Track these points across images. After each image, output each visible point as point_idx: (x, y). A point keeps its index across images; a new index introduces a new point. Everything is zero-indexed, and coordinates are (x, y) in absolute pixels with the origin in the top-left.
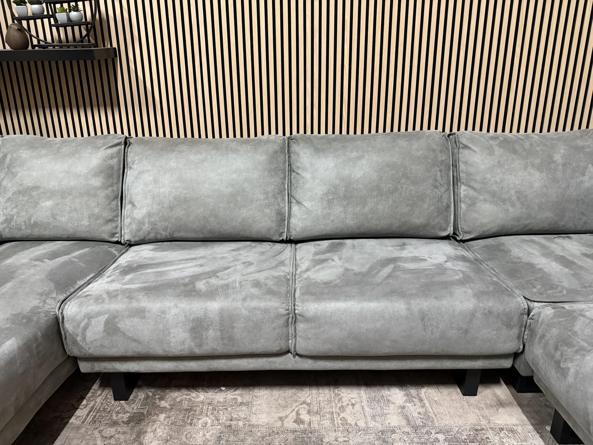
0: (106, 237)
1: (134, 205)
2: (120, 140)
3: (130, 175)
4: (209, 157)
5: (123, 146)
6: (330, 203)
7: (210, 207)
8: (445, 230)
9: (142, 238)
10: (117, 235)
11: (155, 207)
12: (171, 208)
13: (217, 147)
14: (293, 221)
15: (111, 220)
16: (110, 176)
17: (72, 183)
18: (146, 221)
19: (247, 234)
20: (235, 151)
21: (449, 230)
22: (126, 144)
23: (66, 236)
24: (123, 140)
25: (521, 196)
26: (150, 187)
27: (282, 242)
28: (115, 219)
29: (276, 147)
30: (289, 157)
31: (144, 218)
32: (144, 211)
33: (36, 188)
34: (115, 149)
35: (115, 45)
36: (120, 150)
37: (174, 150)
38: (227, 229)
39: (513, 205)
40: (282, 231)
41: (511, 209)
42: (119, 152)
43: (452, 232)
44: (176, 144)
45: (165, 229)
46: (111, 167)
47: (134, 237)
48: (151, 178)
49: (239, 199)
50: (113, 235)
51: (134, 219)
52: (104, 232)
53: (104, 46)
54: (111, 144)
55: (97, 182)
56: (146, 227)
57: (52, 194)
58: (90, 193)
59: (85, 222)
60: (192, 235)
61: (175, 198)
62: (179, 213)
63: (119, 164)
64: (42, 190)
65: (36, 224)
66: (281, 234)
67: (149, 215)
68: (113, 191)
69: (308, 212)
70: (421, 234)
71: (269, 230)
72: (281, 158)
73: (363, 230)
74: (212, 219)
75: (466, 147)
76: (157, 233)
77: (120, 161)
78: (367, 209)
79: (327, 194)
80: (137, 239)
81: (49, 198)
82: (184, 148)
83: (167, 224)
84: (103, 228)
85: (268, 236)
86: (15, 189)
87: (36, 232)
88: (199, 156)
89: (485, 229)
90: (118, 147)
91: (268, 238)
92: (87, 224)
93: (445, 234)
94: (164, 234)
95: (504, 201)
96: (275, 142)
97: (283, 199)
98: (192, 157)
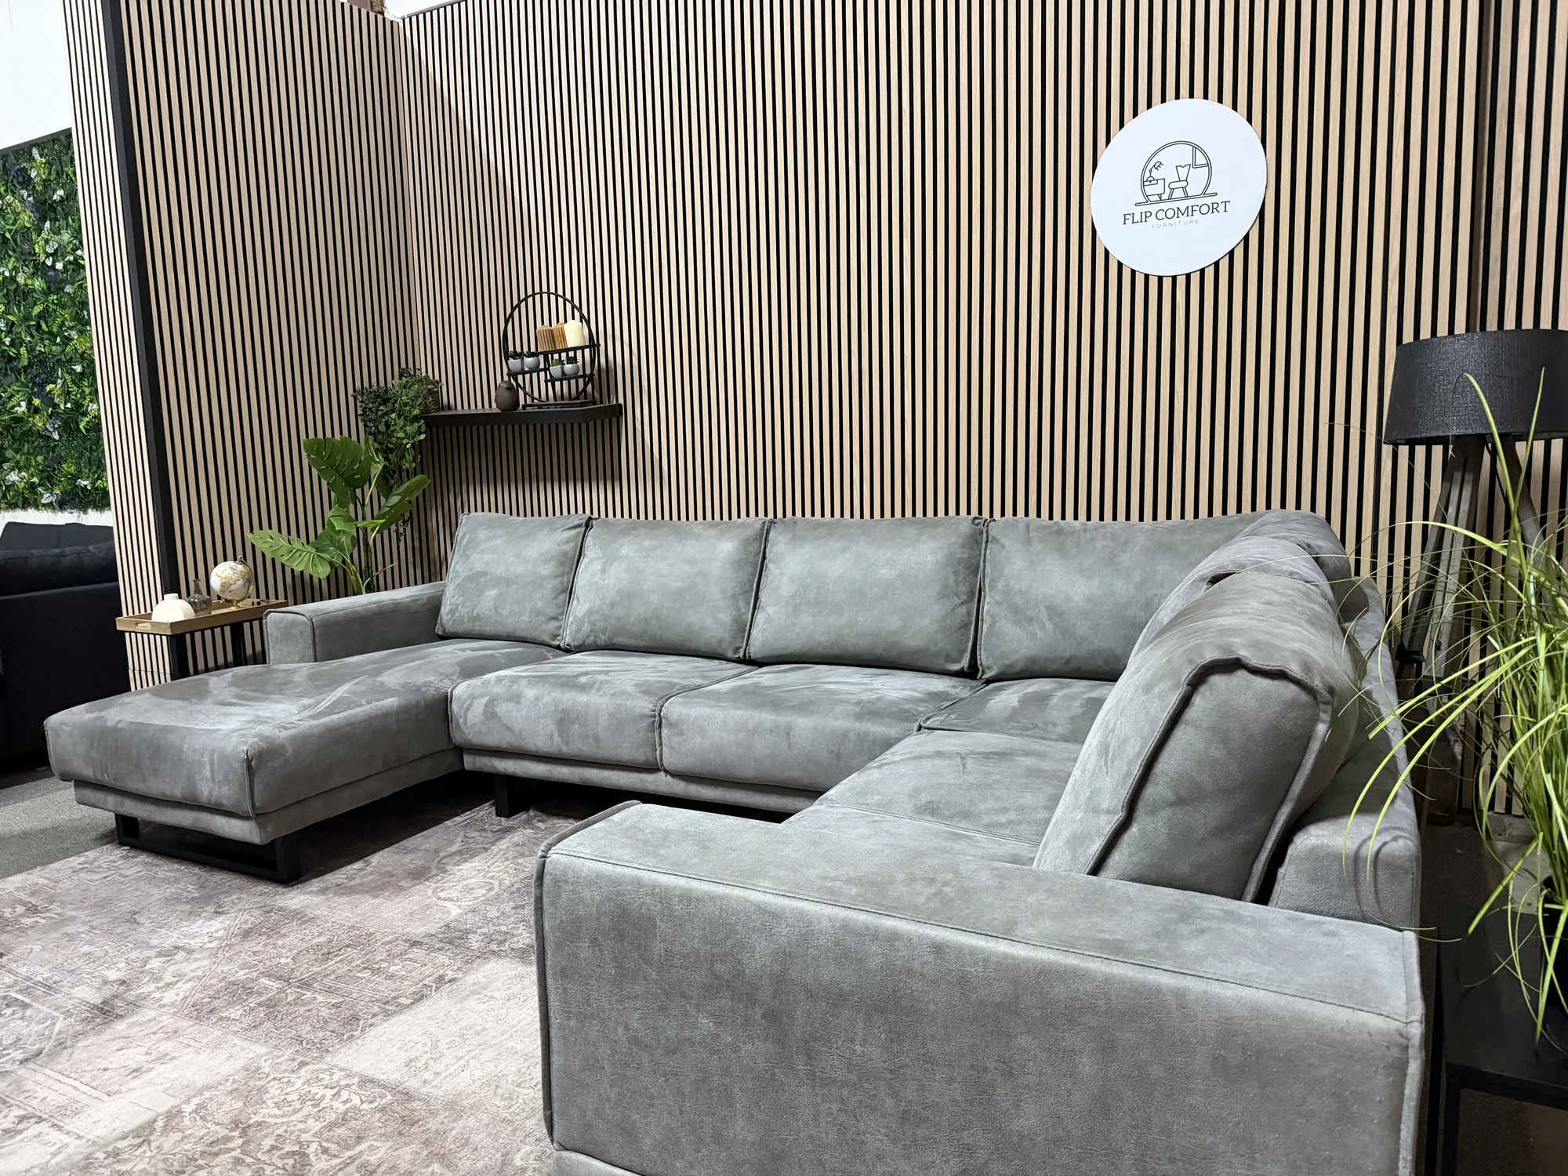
0: (546, 638)
1: (578, 601)
2: (579, 522)
3: (582, 566)
4: (665, 543)
5: (584, 528)
6: (797, 610)
7: (653, 606)
8: (959, 661)
9: (581, 642)
10: (559, 638)
11: (598, 602)
12: (612, 605)
13: (677, 531)
14: (754, 632)
15: (555, 618)
16: (562, 564)
17: (520, 569)
18: (586, 620)
19: (693, 645)
20: (697, 537)
21: (963, 661)
22: (587, 525)
23: (505, 634)
24: (584, 521)
25: (1053, 610)
26: (596, 578)
27: (739, 661)
28: (560, 617)
29: (749, 533)
30: (765, 547)
31: (584, 615)
32: (586, 607)
33: (485, 573)
34: (573, 532)
35: (621, 401)
36: (579, 532)
37: (630, 534)
38: (671, 636)
39: (1043, 628)
40: (738, 645)
41: (1040, 634)
42: (577, 536)
43: (966, 666)
44: (635, 527)
45: (604, 632)
46: (565, 554)
47: (573, 640)
48: (599, 567)
49: (688, 597)
50: (555, 637)
51: (576, 616)
52: (544, 631)
53: (609, 402)
54: (571, 525)
55: (547, 570)
56: (586, 628)
57: (498, 581)
58: (537, 583)
59: (526, 618)
60: (631, 642)
61: (617, 592)
62: (620, 611)
63: (575, 551)
64: (489, 576)
65: (477, 618)
66: (737, 650)
67: (590, 612)
68: (562, 583)
69: (769, 620)
70: (920, 664)
71: (720, 641)
72: (754, 548)
73: (836, 651)
74: (654, 622)
75: (994, 538)
76: (595, 637)
77: (576, 546)
78: (843, 621)
79: (792, 597)
80: (576, 643)
81: (495, 587)
82: (642, 531)
83: (606, 624)
84: (544, 627)
85: (720, 651)
86: (465, 575)
87: (477, 627)
88: (654, 542)
89: (1007, 662)
90: (578, 530)
91: (721, 655)
92: (528, 619)
93: (955, 667)
94: (603, 639)
95: (1030, 620)
96: (750, 526)
97: (748, 603)
98: (647, 543)
